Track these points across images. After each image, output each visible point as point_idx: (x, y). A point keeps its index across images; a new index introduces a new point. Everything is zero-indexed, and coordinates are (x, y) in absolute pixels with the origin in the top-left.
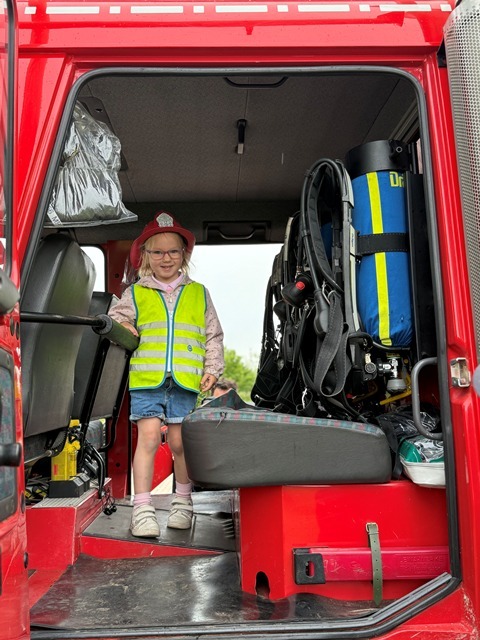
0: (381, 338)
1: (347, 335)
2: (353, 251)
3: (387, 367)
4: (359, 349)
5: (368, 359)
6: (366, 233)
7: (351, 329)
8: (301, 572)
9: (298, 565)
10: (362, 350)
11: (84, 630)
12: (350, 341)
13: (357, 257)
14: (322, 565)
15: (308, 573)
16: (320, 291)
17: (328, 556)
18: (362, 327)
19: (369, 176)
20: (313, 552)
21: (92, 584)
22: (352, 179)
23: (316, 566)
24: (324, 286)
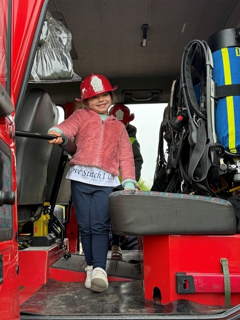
0: (230, 148)
1: (209, 145)
2: (213, 95)
3: (234, 166)
4: (216, 154)
5: (222, 161)
6: (221, 84)
7: (211, 142)
8: (180, 286)
9: (178, 282)
10: (218, 156)
11: (51, 316)
12: (210, 149)
13: (215, 99)
14: (193, 282)
15: (185, 287)
16: (192, 120)
17: (197, 277)
18: (218, 141)
19: (223, 50)
20: (188, 274)
21: (56, 294)
22: (212, 52)
23: (189, 283)
24: (194, 116)
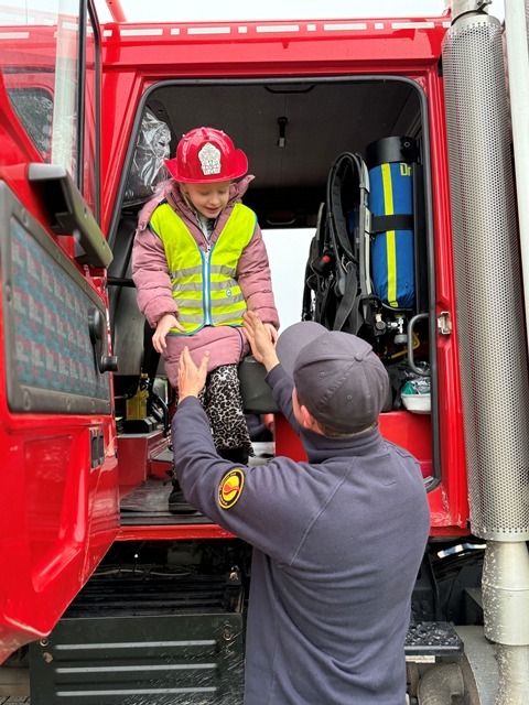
0: (389, 300)
1: (360, 297)
2: (368, 229)
3: (394, 325)
4: (370, 309)
5: (379, 318)
6: (379, 215)
7: (363, 293)
10: (373, 310)
12: (362, 303)
13: (371, 235)
16: (340, 263)
18: (374, 291)
19: (383, 166)
22: (369, 170)
24: (343, 258)
